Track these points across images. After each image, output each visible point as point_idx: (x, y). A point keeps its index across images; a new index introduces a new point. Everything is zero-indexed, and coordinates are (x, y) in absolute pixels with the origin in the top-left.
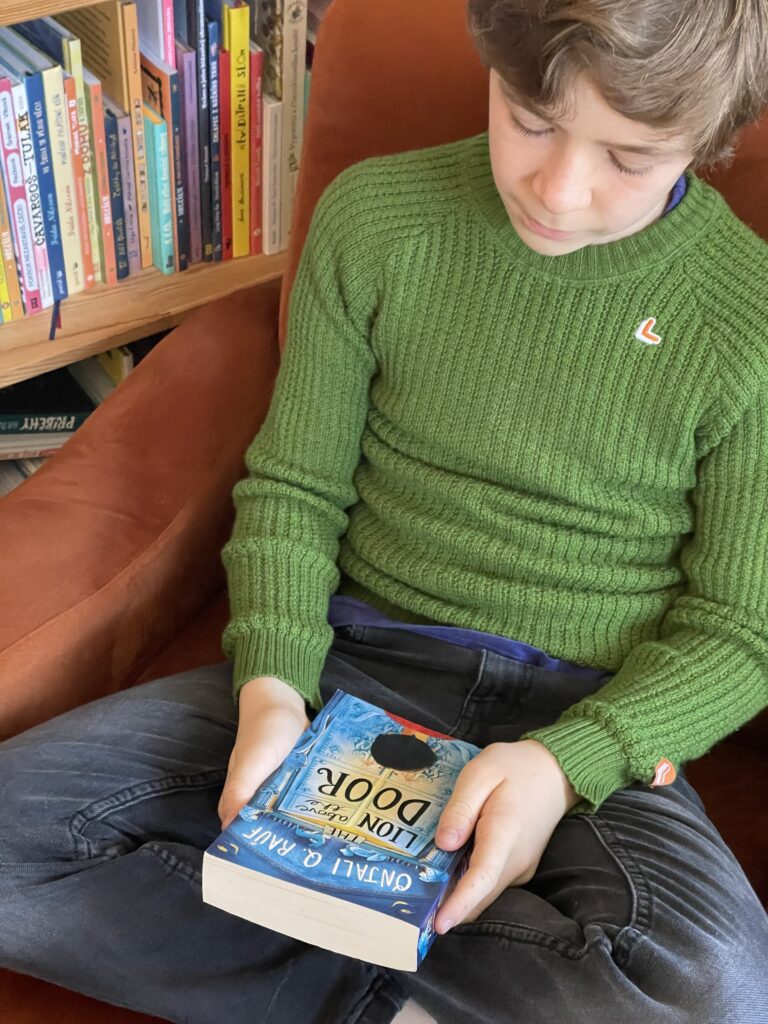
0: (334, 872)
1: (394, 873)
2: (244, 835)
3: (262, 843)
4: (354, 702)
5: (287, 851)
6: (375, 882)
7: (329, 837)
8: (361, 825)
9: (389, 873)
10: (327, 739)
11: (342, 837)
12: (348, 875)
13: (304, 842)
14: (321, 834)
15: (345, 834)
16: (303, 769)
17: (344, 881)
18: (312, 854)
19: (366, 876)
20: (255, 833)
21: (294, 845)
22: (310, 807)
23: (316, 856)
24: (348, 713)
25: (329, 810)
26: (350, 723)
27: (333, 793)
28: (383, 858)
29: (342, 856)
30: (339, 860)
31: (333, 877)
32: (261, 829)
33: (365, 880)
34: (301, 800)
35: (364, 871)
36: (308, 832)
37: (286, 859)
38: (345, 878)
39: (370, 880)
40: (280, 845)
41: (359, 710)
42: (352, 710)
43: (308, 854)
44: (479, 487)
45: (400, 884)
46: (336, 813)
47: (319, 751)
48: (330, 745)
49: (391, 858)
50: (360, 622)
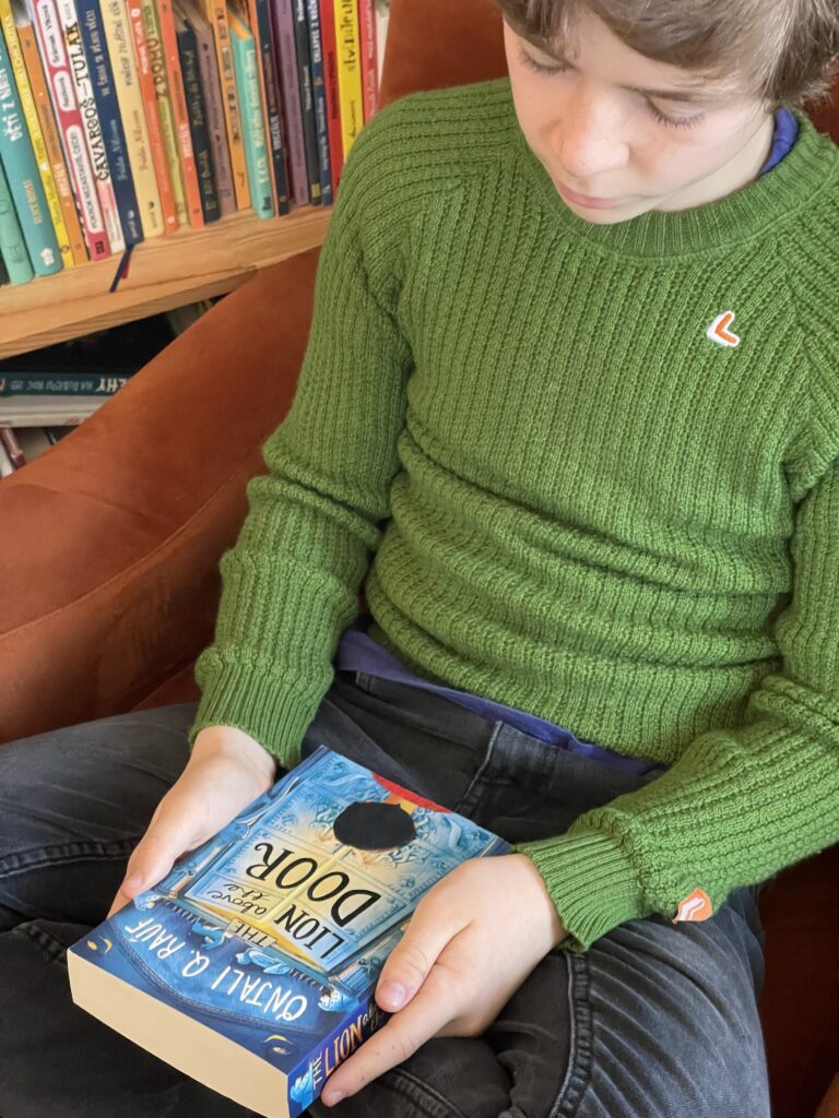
0: (213, 987)
1: (289, 993)
2: (127, 928)
3: (143, 940)
4: (337, 761)
5: (170, 952)
6: (260, 1004)
7: (230, 936)
8: (278, 922)
9: (282, 993)
10: (285, 806)
11: (247, 936)
12: (229, 993)
13: (196, 941)
14: (223, 930)
15: (252, 931)
16: (240, 843)
17: (222, 1000)
18: (198, 958)
19: (251, 996)
20: (141, 925)
21: (184, 944)
22: (226, 892)
23: (202, 962)
24: (324, 775)
25: (249, 899)
26: (323, 787)
27: (262, 877)
28: (285, 970)
29: (235, 964)
30: (229, 968)
31: (210, 992)
32: (152, 920)
33: (248, 1001)
34: (218, 885)
35: (252, 988)
36: (208, 928)
37: (164, 964)
38: (224, 995)
39: (254, 1002)
40: (164, 945)
41: (339, 771)
42: (331, 771)
43: (194, 957)
44: (511, 511)
45: (289, 1010)
46: (254, 902)
47: (267, 822)
48: (284, 814)
49: (295, 970)
50: (367, 668)
